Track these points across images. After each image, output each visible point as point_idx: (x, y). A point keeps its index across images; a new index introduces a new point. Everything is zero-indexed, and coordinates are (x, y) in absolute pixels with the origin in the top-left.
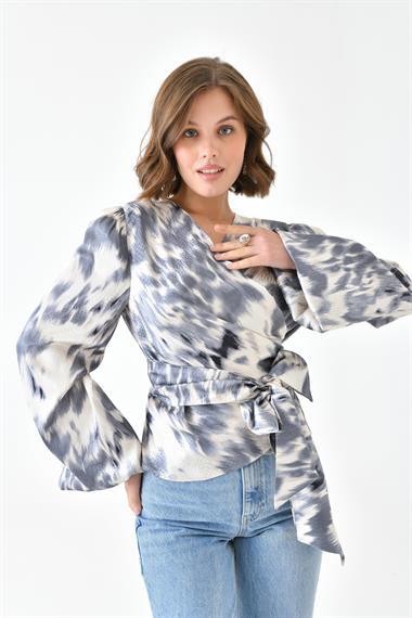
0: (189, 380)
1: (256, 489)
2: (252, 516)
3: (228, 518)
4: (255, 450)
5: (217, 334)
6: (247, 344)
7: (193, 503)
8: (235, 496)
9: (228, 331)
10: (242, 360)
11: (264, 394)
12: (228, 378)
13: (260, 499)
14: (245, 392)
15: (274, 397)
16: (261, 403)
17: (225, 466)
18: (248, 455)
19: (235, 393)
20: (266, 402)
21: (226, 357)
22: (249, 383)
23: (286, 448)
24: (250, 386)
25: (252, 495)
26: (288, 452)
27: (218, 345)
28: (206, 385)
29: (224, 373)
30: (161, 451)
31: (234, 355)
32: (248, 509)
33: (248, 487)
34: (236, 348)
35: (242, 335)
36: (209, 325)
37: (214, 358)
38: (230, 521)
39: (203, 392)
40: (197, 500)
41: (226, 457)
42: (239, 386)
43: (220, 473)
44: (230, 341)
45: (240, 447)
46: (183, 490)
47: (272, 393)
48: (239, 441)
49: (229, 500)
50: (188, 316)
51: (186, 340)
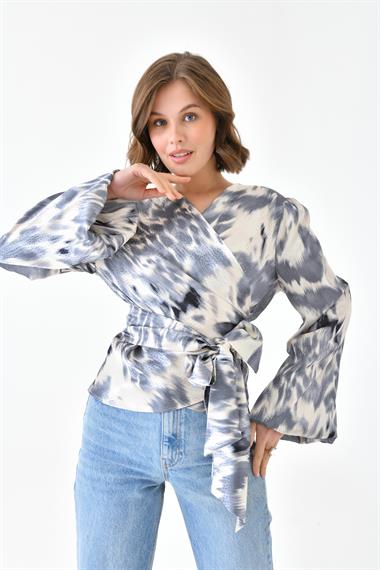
0: (151, 325)
1: (174, 435)
3: (150, 456)
4: (184, 399)
5: (181, 288)
7: (120, 432)
8: (155, 436)
9: (192, 289)
10: (199, 319)
11: (211, 352)
12: (183, 331)
13: (178, 447)
14: (194, 346)
15: (219, 357)
16: (205, 359)
17: (154, 405)
18: (176, 401)
19: (185, 345)
20: (209, 360)
21: (185, 312)
23: (218, 406)
24: (199, 341)
26: (219, 409)
27: (180, 300)
28: (162, 332)
29: (180, 326)
30: (109, 379)
31: (192, 312)
32: (165, 453)
33: (167, 431)
34: (196, 306)
35: (204, 295)
36: (176, 279)
37: (174, 309)
39: (159, 338)
40: (124, 431)
41: (157, 397)
42: (190, 339)
43: (149, 410)
44: (192, 299)
45: (171, 392)
46: (113, 418)
47: (218, 354)
48: (172, 387)
50: (160, 269)
51: (154, 289)
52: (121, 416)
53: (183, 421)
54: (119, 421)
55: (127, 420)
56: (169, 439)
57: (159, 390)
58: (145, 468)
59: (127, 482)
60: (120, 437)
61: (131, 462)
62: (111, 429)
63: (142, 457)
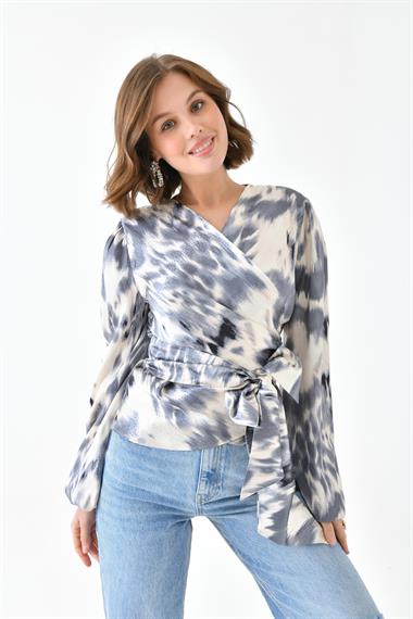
0: (185, 360)
1: (214, 470)
2: (207, 496)
3: (184, 492)
4: (226, 435)
5: (215, 322)
6: (245, 335)
7: (151, 471)
8: (191, 472)
9: (226, 320)
10: (238, 351)
11: (253, 386)
12: (222, 366)
13: (216, 481)
14: (235, 381)
15: (261, 392)
16: (248, 393)
17: (193, 443)
18: (217, 438)
19: (226, 381)
20: (253, 395)
21: (222, 346)
22: (242, 372)
23: (262, 445)
24: (242, 376)
25: (209, 475)
27: (216, 334)
28: (199, 368)
29: (218, 360)
30: (136, 414)
31: (231, 344)
32: (203, 489)
33: (206, 467)
34: (233, 337)
35: (239, 324)
36: (208, 312)
37: (210, 345)
38: (185, 496)
39: (196, 374)
40: (155, 469)
41: (197, 434)
42: (231, 374)
43: (187, 448)
44: (228, 331)
45: (213, 429)
47: (260, 387)
48: (213, 423)
49: (186, 474)
50: (188, 302)
51: (185, 326)
52: (152, 454)
53: (223, 455)
54: (150, 459)
55: (160, 457)
56: (208, 473)
57: (198, 427)
58: (178, 504)
59: (160, 518)
60: (151, 475)
61: (162, 499)
62: (140, 468)
63: (174, 494)
